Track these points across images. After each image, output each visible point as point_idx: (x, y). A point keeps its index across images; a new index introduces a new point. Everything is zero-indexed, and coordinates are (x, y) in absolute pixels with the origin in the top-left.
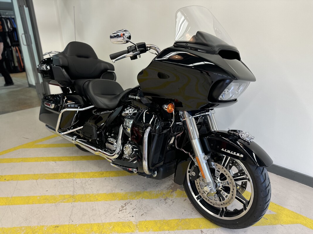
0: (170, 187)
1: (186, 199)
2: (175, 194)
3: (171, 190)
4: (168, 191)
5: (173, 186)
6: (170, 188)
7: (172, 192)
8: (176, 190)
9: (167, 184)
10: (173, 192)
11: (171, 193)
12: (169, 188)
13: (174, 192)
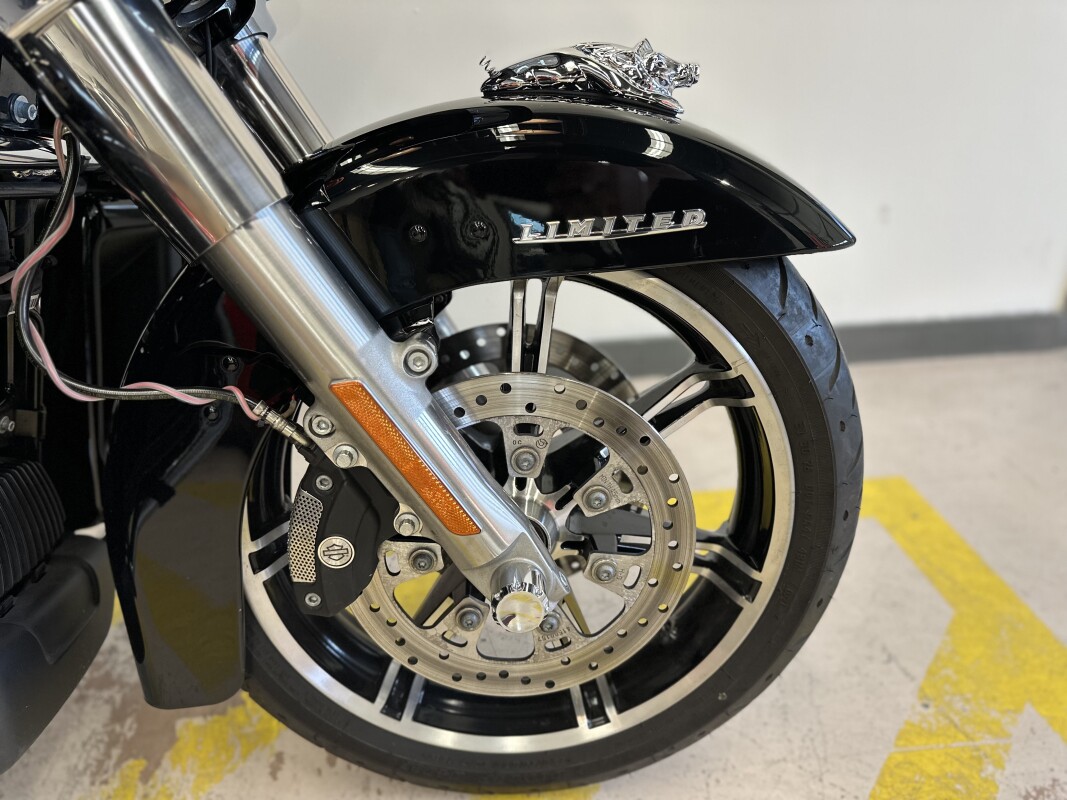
0: (111, 744)
1: (280, 757)
2: (175, 775)
3: (136, 765)
4: (115, 784)
5: (129, 728)
6: (116, 752)
7: (146, 776)
8: (173, 740)
9: (74, 738)
10: (158, 764)
11: (141, 789)
12: (108, 755)
13: (166, 762)
